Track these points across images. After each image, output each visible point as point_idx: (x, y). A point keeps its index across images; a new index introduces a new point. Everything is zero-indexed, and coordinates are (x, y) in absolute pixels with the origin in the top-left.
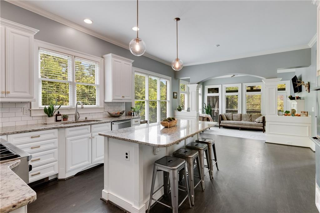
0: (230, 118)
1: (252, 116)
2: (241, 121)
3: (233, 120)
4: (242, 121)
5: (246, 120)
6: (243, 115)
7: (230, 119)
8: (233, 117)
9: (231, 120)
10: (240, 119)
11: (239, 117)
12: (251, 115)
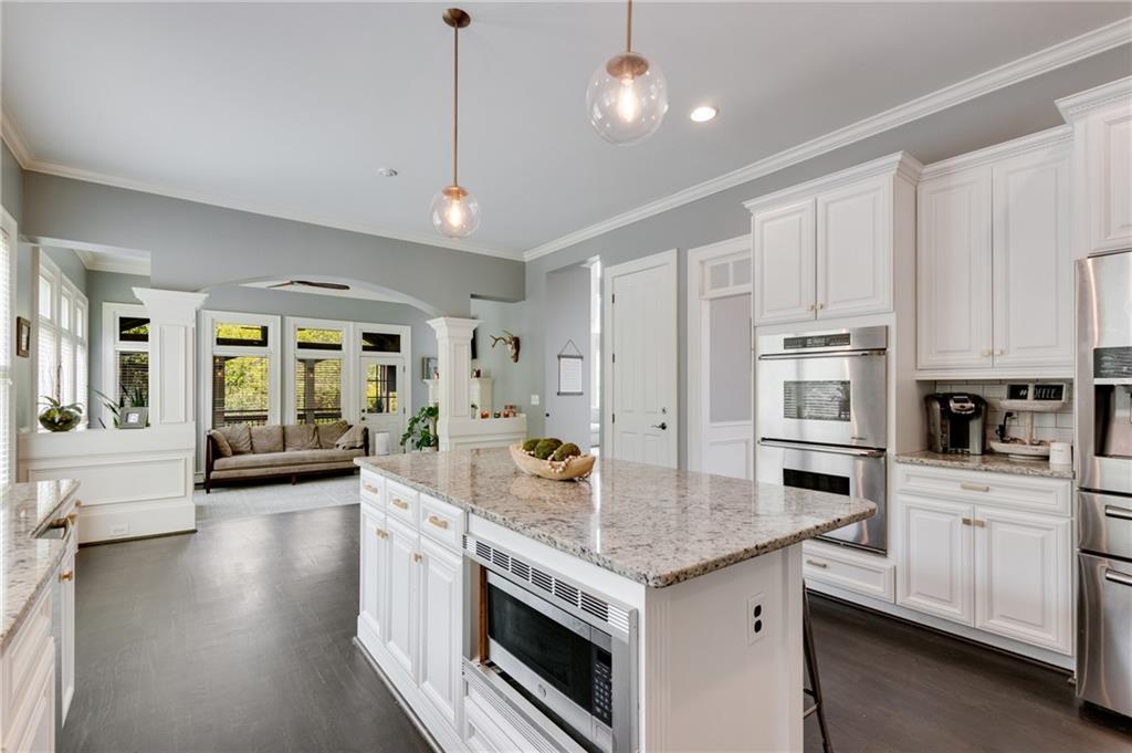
0: (244, 446)
1: (320, 429)
2: (284, 451)
3: (254, 453)
4: (287, 449)
5: (303, 447)
6: (288, 431)
7: (243, 449)
8: (254, 440)
9: (249, 452)
10: (281, 446)
11: (278, 438)
12: (317, 428)
